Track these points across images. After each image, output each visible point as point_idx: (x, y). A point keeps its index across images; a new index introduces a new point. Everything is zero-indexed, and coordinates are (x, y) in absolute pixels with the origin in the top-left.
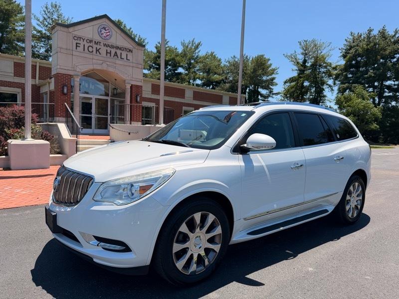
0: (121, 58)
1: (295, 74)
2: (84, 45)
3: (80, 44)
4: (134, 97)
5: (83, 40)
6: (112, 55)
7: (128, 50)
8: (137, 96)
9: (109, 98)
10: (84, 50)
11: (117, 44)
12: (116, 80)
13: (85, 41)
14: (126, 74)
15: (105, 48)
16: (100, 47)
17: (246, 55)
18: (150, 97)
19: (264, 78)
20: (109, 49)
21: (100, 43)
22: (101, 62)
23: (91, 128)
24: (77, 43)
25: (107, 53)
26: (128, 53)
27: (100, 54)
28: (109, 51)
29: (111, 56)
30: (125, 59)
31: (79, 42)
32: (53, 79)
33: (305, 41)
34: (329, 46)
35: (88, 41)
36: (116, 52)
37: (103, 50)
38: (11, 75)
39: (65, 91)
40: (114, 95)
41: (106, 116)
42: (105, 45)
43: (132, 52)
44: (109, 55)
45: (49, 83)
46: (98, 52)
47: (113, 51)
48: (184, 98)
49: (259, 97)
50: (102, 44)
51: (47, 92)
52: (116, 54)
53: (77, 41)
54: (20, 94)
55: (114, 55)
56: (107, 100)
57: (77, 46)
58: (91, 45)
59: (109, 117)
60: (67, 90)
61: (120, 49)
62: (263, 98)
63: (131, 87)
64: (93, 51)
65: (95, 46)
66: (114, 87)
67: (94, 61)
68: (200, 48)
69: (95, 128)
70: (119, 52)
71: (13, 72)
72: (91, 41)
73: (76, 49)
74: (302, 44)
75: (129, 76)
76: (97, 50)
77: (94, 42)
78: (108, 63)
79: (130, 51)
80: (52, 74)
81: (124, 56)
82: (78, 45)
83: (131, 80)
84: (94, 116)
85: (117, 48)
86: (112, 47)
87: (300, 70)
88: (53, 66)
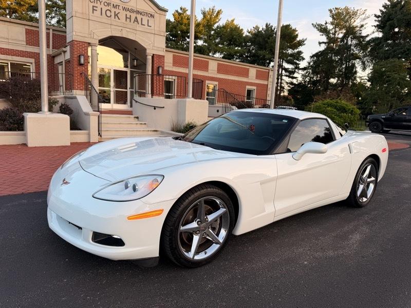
0: (142, 24)
1: (323, 47)
2: (101, 8)
3: (97, 7)
4: (155, 68)
5: (101, 2)
6: (132, 20)
7: (149, 15)
8: (158, 68)
9: (128, 70)
10: (101, 14)
11: (137, 7)
12: (136, 49)
13: (102, 3)
14: (147, 42)
15: (125, 13)
16: (119, 11)
17: (271, 25)
18: (170, 69)
19: (290, 51)
20: (128, 14)
21: (119, 6)
22: (121, 28)
23: (110, 103)
24: (93, 6)
25: (126, 18)
26: (149, 19)
27: (119, 19)
28: (128, 16)
29: (130, 21)
30: (146, 26)
31: (95, 5)
32: (68, 47)
33: (336, 8)
34: (363, 14)
35: (106, 4)
36: (136, 18)
37: (122, 14)
38: (23, 43)
39: (82, 61)
40: (133, 67)
41: (126, 90)
42: (124, 9)
43: (153, 17)
44: (128, 20)
45: (65, 52)
46: (116, 17)
47: (133, 16)
48: (208, 71)
49: (283, 72)
50: (121, 8)
51: (62, 62)
52: (136, 20)
53: (93, 4)
54: (34, 64)
55: (135, 21)
56: (126, 72)
57: (93, 10)
58: (109, 8)
59: (129, 91)
60: (84, 61)
61: (141, 14)
62: (288, 74)
63: (153, 57)
64: (111, 16)
65: (113, 10)
66: (134, 58)
67: (112, 27)
68: (221, 16)
69: (114, 103)
70: (139, 17)
71: (25, 40)
72: (109, 4)
73: (93, 13)
74: (334, 12)
75: (150, 44)
76: (116, 15)
77: (112, 5)
78: (128, 30)
79: (152, 16)
80: (67, 42)
81: (145, 22)
82: (95, 8)
83: (152, 49)
84: (112, 89)
85: (138, 12)
86: (132, 11)
87: (328, 43)
88: (67, 33)
